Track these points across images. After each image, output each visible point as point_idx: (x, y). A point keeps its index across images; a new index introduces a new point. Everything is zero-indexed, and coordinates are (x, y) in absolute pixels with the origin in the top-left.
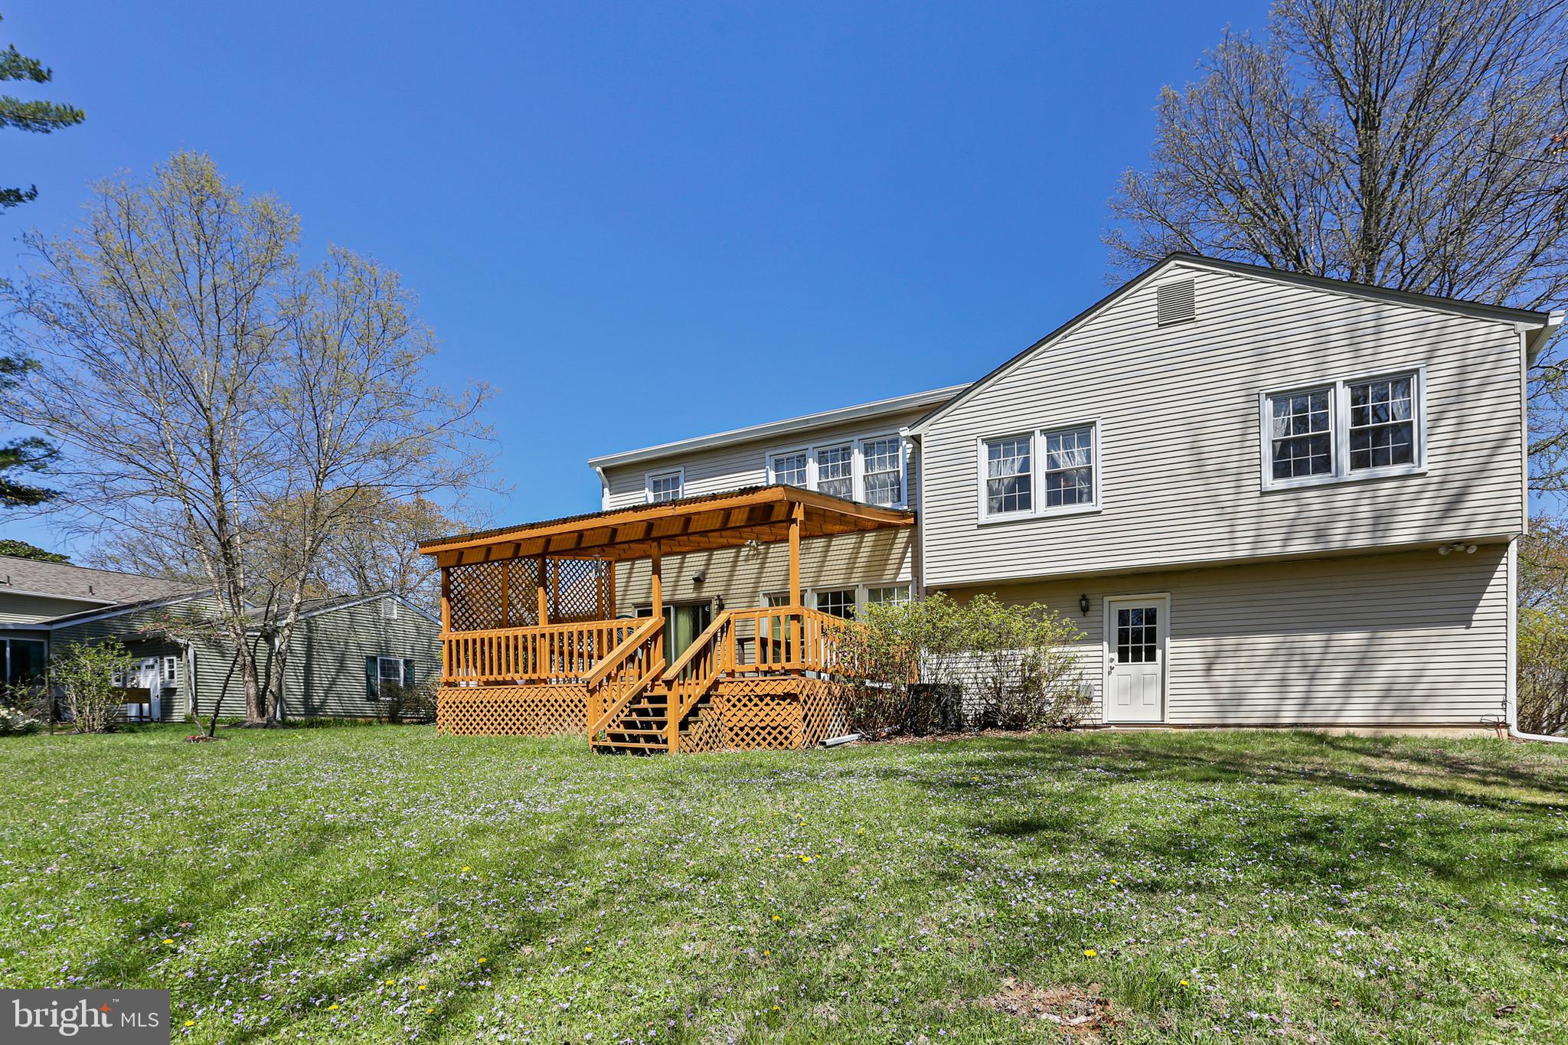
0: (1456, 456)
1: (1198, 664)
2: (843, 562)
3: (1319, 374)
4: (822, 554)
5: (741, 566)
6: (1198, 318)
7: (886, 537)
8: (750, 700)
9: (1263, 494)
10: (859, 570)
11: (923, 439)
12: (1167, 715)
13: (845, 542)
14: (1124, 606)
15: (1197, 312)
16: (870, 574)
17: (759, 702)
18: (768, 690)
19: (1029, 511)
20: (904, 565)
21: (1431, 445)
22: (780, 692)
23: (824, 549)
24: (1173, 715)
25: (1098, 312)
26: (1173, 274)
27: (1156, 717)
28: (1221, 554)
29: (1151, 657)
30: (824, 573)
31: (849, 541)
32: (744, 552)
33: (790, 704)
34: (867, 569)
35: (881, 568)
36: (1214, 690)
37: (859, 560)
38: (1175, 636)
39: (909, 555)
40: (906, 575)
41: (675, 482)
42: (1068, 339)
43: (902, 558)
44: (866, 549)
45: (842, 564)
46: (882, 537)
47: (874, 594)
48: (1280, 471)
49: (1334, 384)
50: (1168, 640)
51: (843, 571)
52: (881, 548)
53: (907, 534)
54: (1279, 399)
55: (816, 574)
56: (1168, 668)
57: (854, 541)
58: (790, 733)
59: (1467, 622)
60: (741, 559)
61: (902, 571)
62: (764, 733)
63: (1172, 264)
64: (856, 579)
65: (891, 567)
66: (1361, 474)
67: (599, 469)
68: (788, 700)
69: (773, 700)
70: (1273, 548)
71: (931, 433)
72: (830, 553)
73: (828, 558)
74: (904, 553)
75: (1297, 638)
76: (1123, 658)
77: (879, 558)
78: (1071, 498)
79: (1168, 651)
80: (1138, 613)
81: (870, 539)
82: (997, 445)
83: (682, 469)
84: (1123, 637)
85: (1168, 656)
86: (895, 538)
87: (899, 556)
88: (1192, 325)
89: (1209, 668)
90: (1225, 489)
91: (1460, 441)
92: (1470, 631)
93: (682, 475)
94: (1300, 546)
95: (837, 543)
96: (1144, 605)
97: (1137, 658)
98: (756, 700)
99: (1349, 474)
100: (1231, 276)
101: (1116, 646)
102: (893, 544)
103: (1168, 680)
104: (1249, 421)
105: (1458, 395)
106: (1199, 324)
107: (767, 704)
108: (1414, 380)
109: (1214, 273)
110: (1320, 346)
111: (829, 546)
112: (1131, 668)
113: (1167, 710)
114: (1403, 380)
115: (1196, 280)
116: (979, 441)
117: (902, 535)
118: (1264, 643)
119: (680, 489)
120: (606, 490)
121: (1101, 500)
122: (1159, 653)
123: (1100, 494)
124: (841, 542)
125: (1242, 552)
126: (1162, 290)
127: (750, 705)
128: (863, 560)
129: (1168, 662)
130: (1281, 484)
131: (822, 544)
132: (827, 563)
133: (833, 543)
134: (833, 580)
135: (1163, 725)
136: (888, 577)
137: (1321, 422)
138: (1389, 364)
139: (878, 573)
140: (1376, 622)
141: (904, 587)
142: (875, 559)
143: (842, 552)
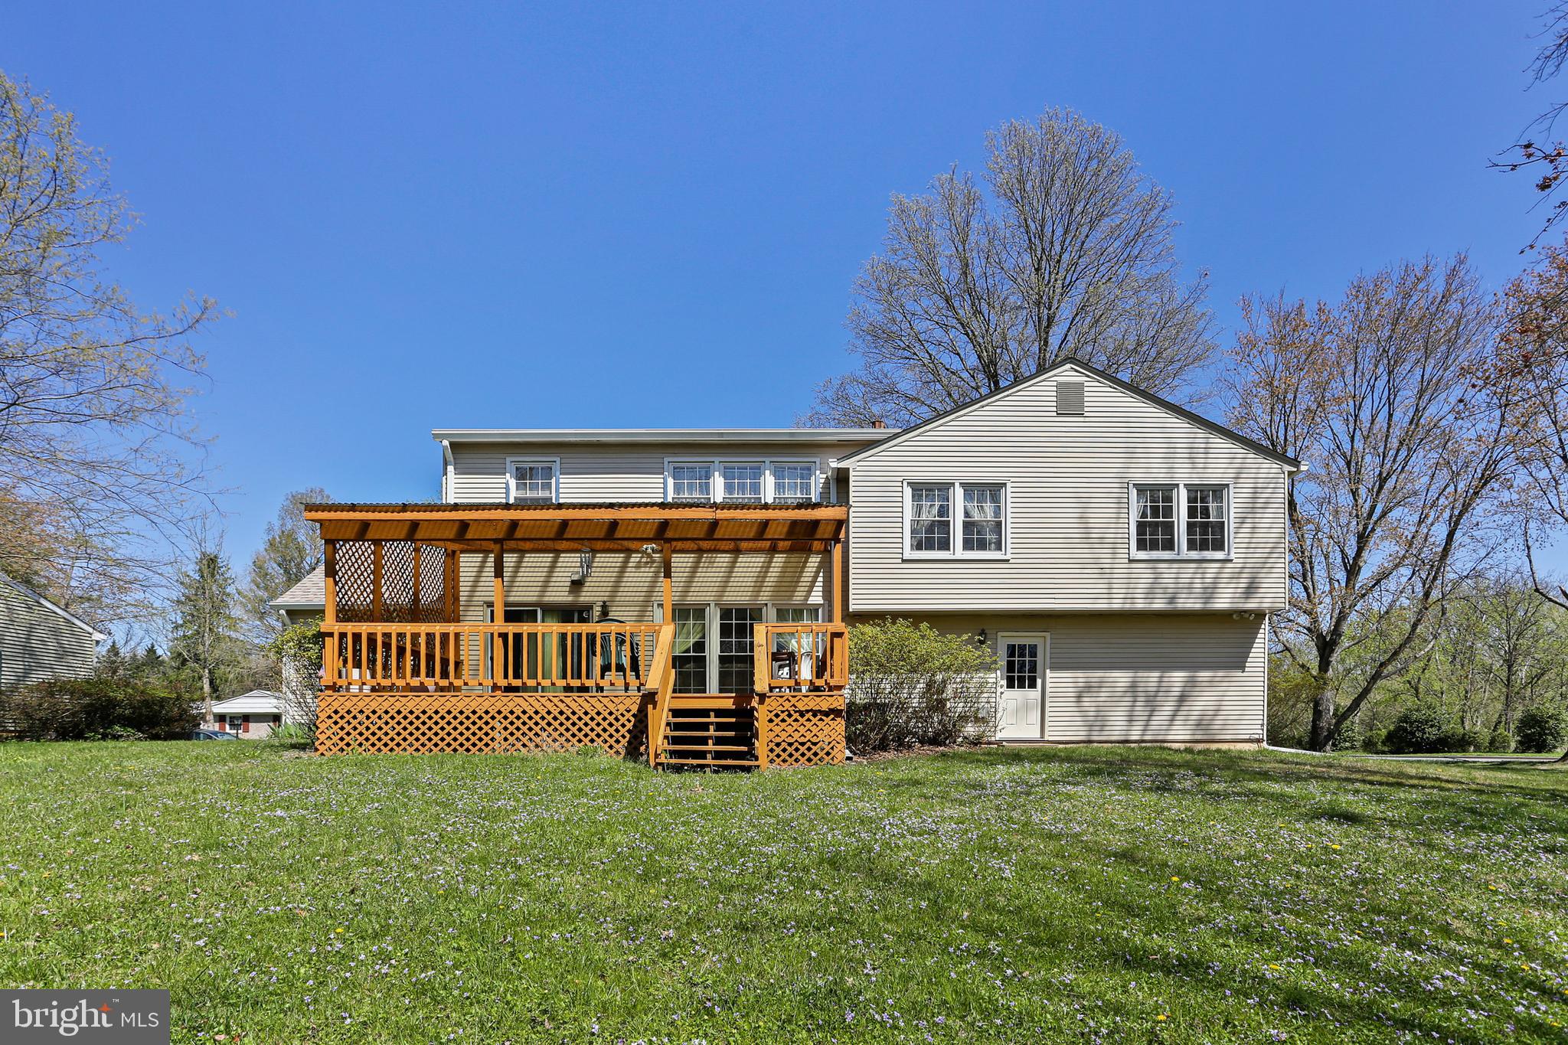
0: (1251, 550)
1: (1071, 692)
2: (750, 579)
3: (1169, 475)
4: (728, 570)
5: (631, 572)
6: (1086, 414)
7: (796, 560)
8: (790, 716)
9: (1131, 561)
10: (768, 589)
11: (852, 473)
12: (1047, 733)
13: (753, 560)
14: (1012, 642)
15: (1086, 409)
16: (779, 594)
17: (799, 718)
18: (812, 705)
19: (947, 552)
20: (815, 589)
21: (1237, 540)
22: (825, 708)
23: (729, 565)
24: (1052, 733)
25: (1010, 391)
26: (1067, 374)
27: (1037, 735)
28: (1102, 605)
29: (1033, 685)
30: (728, 589)
31: (758, 560)
32: (635, 558)
33: (833, 719)
34: (776, 589)
35: (792, 589)
36: (1083, 713)
37: (767, 579)
38: (1055, 668)
39: (820, 579)
40: (816, 598)
41: (548, 473)
42: (984, 409)
43: (814, 581)
44: (776, 570)
45: (750, 581)
46: (792, 560)
47: (782, 615)
48: (1141, 545)
49: (1177, 485)
50: (1048, 671)
51: (751, 589)
52: (792, 570)
53: (818, 560)
54: (1141, 489)
55: (720, 589)
56: (1048, 694)
57: (762, 560)
58: (832, 748)
59: (1242, 668)
60: (630, 565)
61: (813, 594)
62: (802, 749)
63: (1068, 366)
64: (764, 597)
65: (802, 589)
66: (1194, 555)
67: (446, 443)
68: (832, 716)
69: (815, 715)
70: (1140, 605)
71: (858, 469)
72: (736, 570)
73: (734, 574)
74: (816, 577)
75: (1146, 675)
76: (1010, 685)
77: (789, 579)
78: (982, 545)
79: (1048, 680)
80: (1022, 647)
81: (779, 560)
82: (922, 490)
83: (558, 460)
84: (1010, 667)
85: (1048, 685)
86: (806, 562)
87: (810, 579)
88: (1082, 419)
89: (1079, 697)
90: (1105, 556)
91: (1254, 540)
92: (1245, 674)
93: (556, 467)
94: (1159, 605)
95: (744, 560)
96: (1027, 642)
97: (1021, 686)
98: (796, 716)
99: (1185, 553)
100: (1110, 387)
101: (1005, 674)
102: (804, 567)
103: (1048, 704)
104: (1123, 504)
105: (1253, 507)
106: (1087, 419)
107: (809, 720)
108: (1225, 492)
109: (1098, 381)
110: (1170, 455)
111: (735, 562)
112: (1017, 694)
113: (1047, 729)
114: (1218, 491)
115: (1086, 384)
116: (905, 484)
117: (814, 560)
118: (1121, 678)
119: (553, 481)
120: (450, 468)
121: (1009, 550)
122: (1039, 682)
123: (1009, 546)
124: (749, 560)
125: (1117, 605)
126: (1059, 385)
127: (789, 720)
128: (772, 579)
129: (1048, 690)
130: (1143, 555)
131: (727, 560)
132: (732, 579)
133: (740, 560)
134: (739, 595)
135: (1044, 742)
136: (798, 598)
137: (1168, 512)
138: (1213, 477)
139: (788, 594)
140: (1192, 665)
141: (814, 611)
142: (785, 579)
143: (750, 570)
